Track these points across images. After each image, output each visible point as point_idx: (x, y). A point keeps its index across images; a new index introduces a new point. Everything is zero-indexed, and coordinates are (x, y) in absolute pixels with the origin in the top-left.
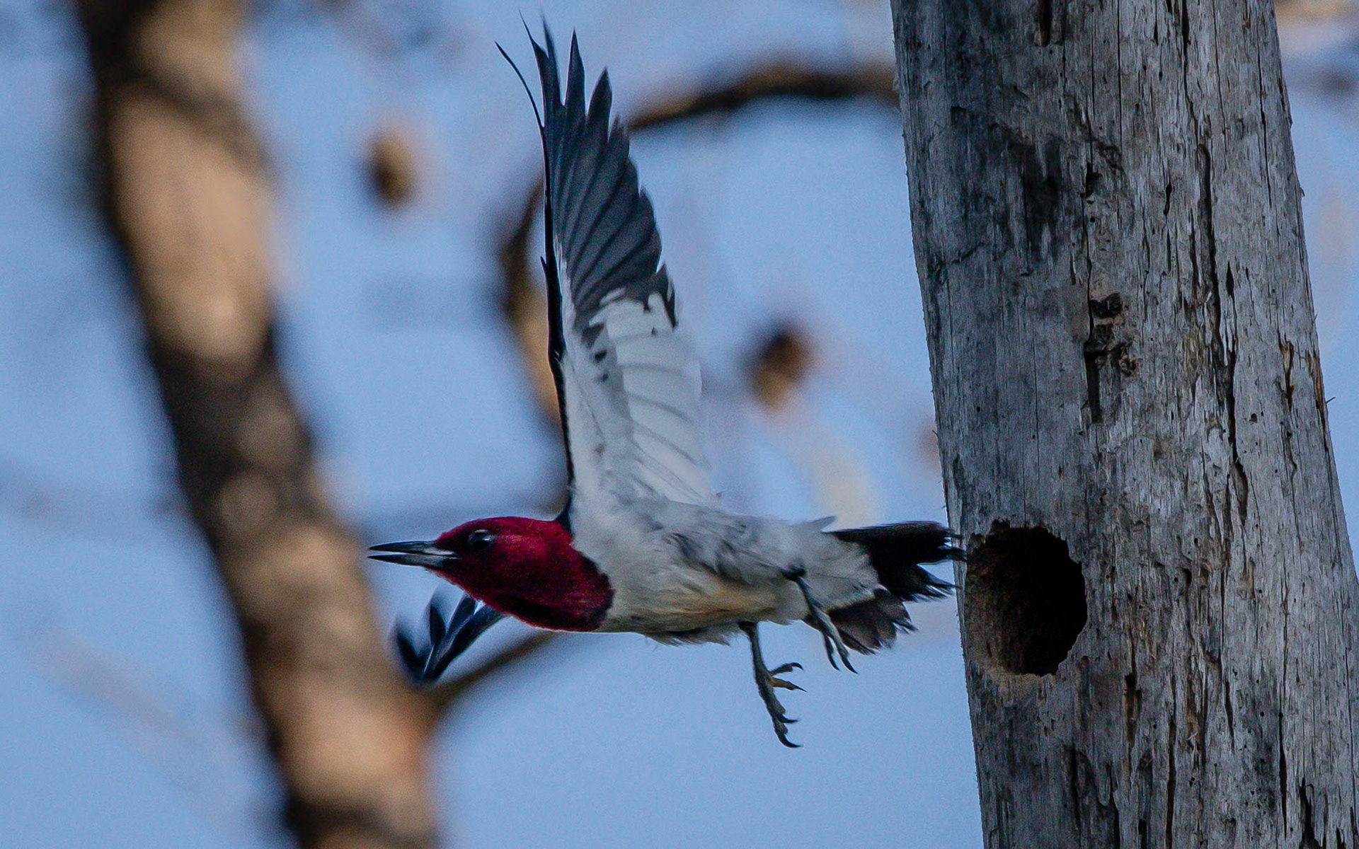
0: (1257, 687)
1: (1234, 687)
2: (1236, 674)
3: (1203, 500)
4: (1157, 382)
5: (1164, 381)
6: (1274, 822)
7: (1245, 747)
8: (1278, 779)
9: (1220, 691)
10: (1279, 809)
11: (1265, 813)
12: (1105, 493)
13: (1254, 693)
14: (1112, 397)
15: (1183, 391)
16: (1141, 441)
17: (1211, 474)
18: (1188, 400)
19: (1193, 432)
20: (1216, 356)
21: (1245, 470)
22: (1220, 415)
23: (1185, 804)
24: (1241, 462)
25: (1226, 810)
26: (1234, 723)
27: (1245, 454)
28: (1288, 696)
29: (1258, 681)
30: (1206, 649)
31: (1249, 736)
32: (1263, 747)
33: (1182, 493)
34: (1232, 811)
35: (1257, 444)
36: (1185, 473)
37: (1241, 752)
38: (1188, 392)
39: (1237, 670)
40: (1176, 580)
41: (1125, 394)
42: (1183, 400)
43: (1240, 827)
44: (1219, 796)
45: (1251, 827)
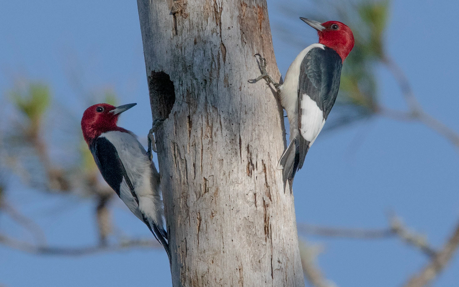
0: (231, 116)
1: (222, 116)
2: (223, 112)
3: (211, 56)
4: (195, 19)
5: (197, 19)
6: (237, 159)
7: (226, 135)
8: (239, 145)
9: (217, 118)
10: (239, 154)
11: (234, 156)
12: (179, 57)
13: (229, 118)
14: (181, 26)
15: (203, 22)
16: (190, 39)
17: (213, 48)
18: (205, 24)
19: (207, 35)
20: (215, 10)
21: (225, 45)
22: (217, 28)
23: (206, 156)
24: (224, 43)
25: (220, 156)
26: (222, 128)
27: (225, 41)
28: (242, 118)
29: (231, 114)
30: (213, 105)
31: (228, 132)
32: (233, 135)
33: (203, 55)
34: (222, 157)
35: (230, 37)
36: (204, 48)
37: (225, 137)
38: (205, 22)
39: (223, 110)
40: (202, 83)
41: (185, 25)
42: (203, 24)
43: (225, 161)
44: (217, 152)
45: (229, 161)
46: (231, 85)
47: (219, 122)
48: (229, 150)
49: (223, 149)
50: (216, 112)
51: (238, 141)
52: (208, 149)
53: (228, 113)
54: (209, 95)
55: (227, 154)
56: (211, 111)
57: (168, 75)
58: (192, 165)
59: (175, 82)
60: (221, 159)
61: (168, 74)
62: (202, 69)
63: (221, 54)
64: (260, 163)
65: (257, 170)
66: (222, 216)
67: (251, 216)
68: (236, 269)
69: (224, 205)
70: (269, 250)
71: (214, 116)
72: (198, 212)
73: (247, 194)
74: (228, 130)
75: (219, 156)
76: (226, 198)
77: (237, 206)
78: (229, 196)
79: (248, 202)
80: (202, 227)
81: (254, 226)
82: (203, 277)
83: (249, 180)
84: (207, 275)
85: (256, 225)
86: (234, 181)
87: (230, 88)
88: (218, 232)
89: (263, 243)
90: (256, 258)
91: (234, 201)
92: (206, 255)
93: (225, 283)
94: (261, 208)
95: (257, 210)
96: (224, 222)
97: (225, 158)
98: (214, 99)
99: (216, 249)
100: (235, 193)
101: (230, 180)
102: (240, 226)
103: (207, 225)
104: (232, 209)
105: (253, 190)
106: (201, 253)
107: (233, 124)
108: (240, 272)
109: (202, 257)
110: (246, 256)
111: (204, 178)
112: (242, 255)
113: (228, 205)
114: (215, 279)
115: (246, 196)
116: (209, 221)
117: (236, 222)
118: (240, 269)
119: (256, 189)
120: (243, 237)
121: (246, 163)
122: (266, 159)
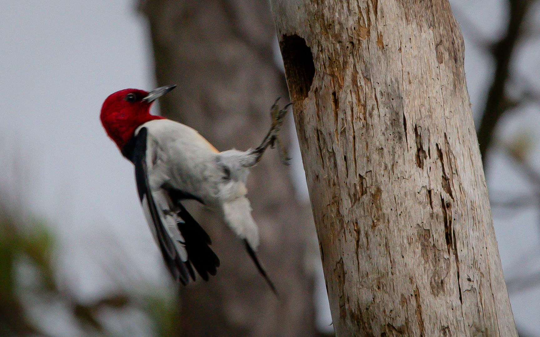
46: (387, 47)
47: (374, 97)
48: (390, 135)
49: (381, 134)
50: (369, 85)
51: (402, 121)
52: (362, 135)
53: (386, 84)
54: (358, 62)
55: (388, 140)
56: (363, 83)
57: (304, 39)
58: (343, 159)
59: (313, 47)
60: (380, 147)
61: (303, 37)
62: (347, 28)
63: (371, 5)
64: (433, 148)
65: (430, 158)
66: (387, 225)
67: (426, 222)
68: (410, 295)
69: (389, 210)
70: (453, 265)
71: (367, 89)
72: (354, 221)
73: (419, 193)
74: (387, 108)
75: (378, 144)
76: (390, 200)
77: (406, 210)
78: (393, 196)
79: (420, 203)
80: (362, 242)
81: (431, 235)
83: (419, 173)
84: (372, 307)
85: (434, 234)
86: (399, 177)
87: (386, 50)
88: (383, 247)
89: (445, 257)
90: (436, 278)
91: (401, 203)
92: (370, 278)
93: (397, 316)
94: (438, 209)
95: (433, 213)
96: (390, 233)
97: (385, 145)
98: (366, 66)
99: (383, 271)
100: (403, 193)
101: (395, 175)
102: (413, 236)
103: (367, 238)
104: (400, 215)
105: (426, 186)
106: (362, 277)
107: (393, 99)
108: (416, 299)
109: (365, 282)
110: (423, 277)
111: (360, 175)
112: (417, 275)
113: (393, 209)
114: (384, 311)
115: (418, 195)
116: (370, 233)
117: (407, 232)
118: (416, 295)
119: (430, 184)
120: (417, 250)
121: (414, 150)
122: (441, 142)
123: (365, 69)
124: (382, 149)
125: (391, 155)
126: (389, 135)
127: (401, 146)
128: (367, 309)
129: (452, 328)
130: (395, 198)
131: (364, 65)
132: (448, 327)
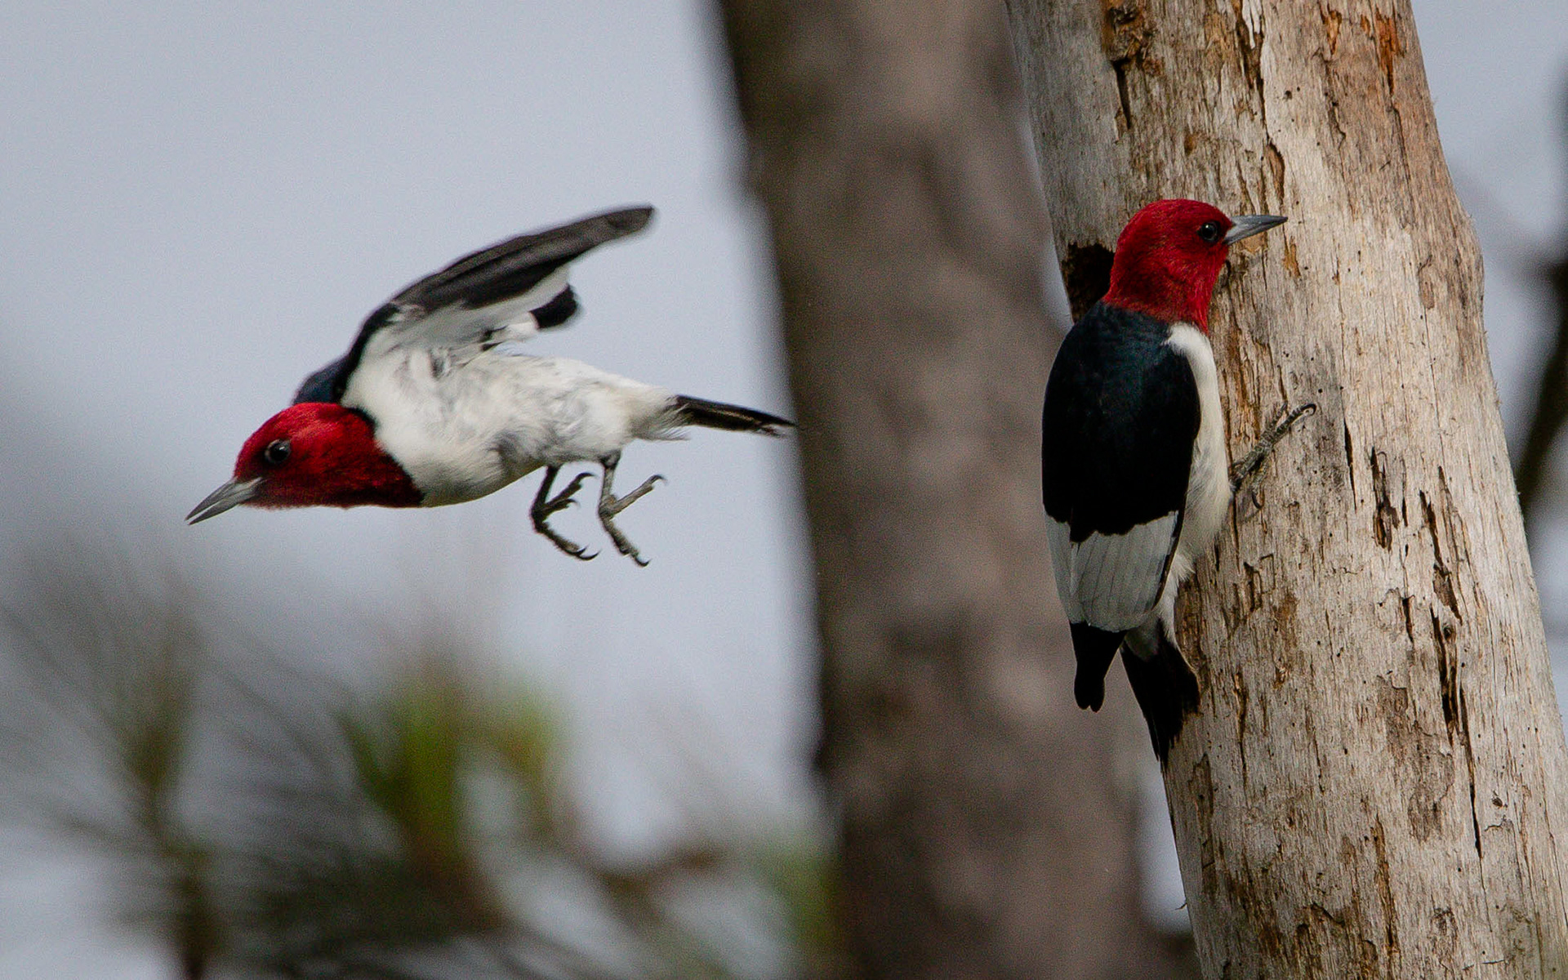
0: (1312, 364)
1: (1287, 369)
2: (1287, 355)
3: (1238, 187)
4: (1182, 77)
5: (1188, 75)
6: (1342, 497)
8: (1344, 453)
9: (1272, 376)
10: (1345, 480)
11: (1330, 490)
13: (1309, 371)
14: (1141, 100)
15: (1208, 82)
16: (1172, 139)
17: (1243, 160)
18: (1214, 89)
19: (1222, 121)
20: (1242, 42)
21: (1280, 148)
22: (1250, 99)
24: (1274, 143)
25: (1290, 491)
27: (1279, 133)
28: (1348, 368)
29: (1312, 359)
30: (1255, 337)
32: (1324, 424)
33: (1217, 184)
34: (1294, 495)
35: (1293, 120)
36: (1217, 164)
38: (1214, 82)
39: (1287, 351)
41: (1152, 96)
42: (1209, 90)
43: (1305, 508)
44: (1279, 482)
45: (1316, 506)
46: (1307, 271)
47: (1277, 386)
48: (1316, 472)
49: (1295, 471)
50: (1267, 358)
51: (1341, 440)
53: (1304, 355)
54: (1240, 306)
55: (1310, 484)
56: (1252, 355)
60: (1293, 501)
63: (1269, 175)
64: (1413, 503)
65: (1406, 525)
66: (1310, 678)
67: (1398, 670)
68: (1362, 839)
69: (1314, 645)
70: (1461, 768)
71: (1262, 369)
72: (1235, 670)
73: (1381, 605)
75: (1286, 493)
76: (1316, 622)
77: (1352, 643)
78: (1323, 612)
79: (1384, 627)
80: (1252, 717)
81: (1410, 701)
82: (1267, 870)
83: (1382, 560)
84: (1276, 865)
85: (1416, 698)
86: (1336, 568)
87: (1305, 279)
88: (1301, 729)
89: (1442, 751)
90: (1422, 799)
91: (1340, 628)
92: (1270, 801)
93: (1334, 885)
94: (1425, 642)
95: (1413, 651)
96: (1317, 698)
97: (1304, 497)
98: (1258, 316)
99: (1300, 783)
100: (1344, 604)
101: (1326, 564)
102: (1367, 703)
103: (1264, 709)
104: (1339, 655)
105: (1397, 588)
106: (1254, 797)
107: (1320, 391)
108: (1377, 847)
109: (1259, 809)
110: (1393, 796)
111: (1246, 564)
112: (1378, 793)
113: (1323, 642)
114: (1304, 875)
115: (1379, 610)
116: (1271, 697)
117: (1354, 694)
118: (1376, 839)
119: (1406, 585)
120: (1377, 736)
121: (1370, 507)
122: (1432, 488)
123: (1258, 321)
124: (1297, 504)
125: (1317, 519)
126: (1312, 472)
127: (1339, 497)
128: (1264, 871)
129: (1458, 914)
130: (1327, 617)
131: (1255, 314)
132: (1449, 912)
